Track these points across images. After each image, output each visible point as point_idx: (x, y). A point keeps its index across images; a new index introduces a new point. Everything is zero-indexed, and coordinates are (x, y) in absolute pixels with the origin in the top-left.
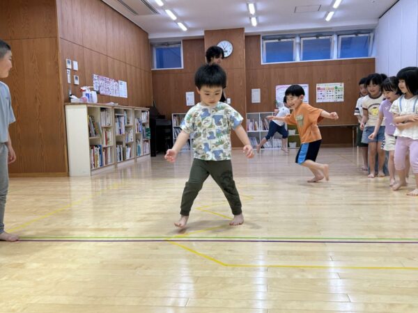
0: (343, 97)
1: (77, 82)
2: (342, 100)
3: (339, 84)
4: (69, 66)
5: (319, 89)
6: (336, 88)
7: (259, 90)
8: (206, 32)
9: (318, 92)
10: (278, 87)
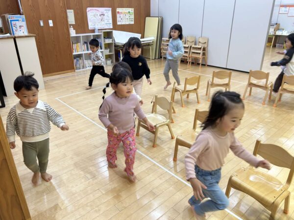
0: (133, 20)
2: (133, 23)
3: (131, 9)
5: (118, 12)
6: (129, 12)
7: (72, 11)
9: (118, 16)
10: (88, 9)
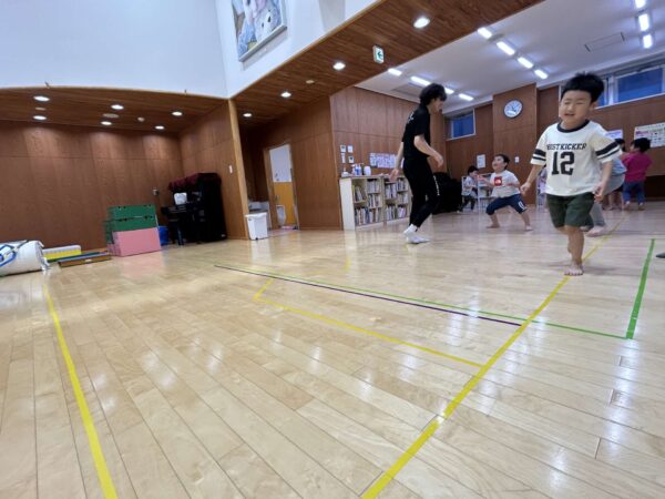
1: (351, 161)
4: (343, 150)
8: (494, 96)
